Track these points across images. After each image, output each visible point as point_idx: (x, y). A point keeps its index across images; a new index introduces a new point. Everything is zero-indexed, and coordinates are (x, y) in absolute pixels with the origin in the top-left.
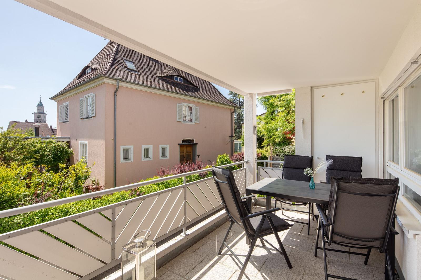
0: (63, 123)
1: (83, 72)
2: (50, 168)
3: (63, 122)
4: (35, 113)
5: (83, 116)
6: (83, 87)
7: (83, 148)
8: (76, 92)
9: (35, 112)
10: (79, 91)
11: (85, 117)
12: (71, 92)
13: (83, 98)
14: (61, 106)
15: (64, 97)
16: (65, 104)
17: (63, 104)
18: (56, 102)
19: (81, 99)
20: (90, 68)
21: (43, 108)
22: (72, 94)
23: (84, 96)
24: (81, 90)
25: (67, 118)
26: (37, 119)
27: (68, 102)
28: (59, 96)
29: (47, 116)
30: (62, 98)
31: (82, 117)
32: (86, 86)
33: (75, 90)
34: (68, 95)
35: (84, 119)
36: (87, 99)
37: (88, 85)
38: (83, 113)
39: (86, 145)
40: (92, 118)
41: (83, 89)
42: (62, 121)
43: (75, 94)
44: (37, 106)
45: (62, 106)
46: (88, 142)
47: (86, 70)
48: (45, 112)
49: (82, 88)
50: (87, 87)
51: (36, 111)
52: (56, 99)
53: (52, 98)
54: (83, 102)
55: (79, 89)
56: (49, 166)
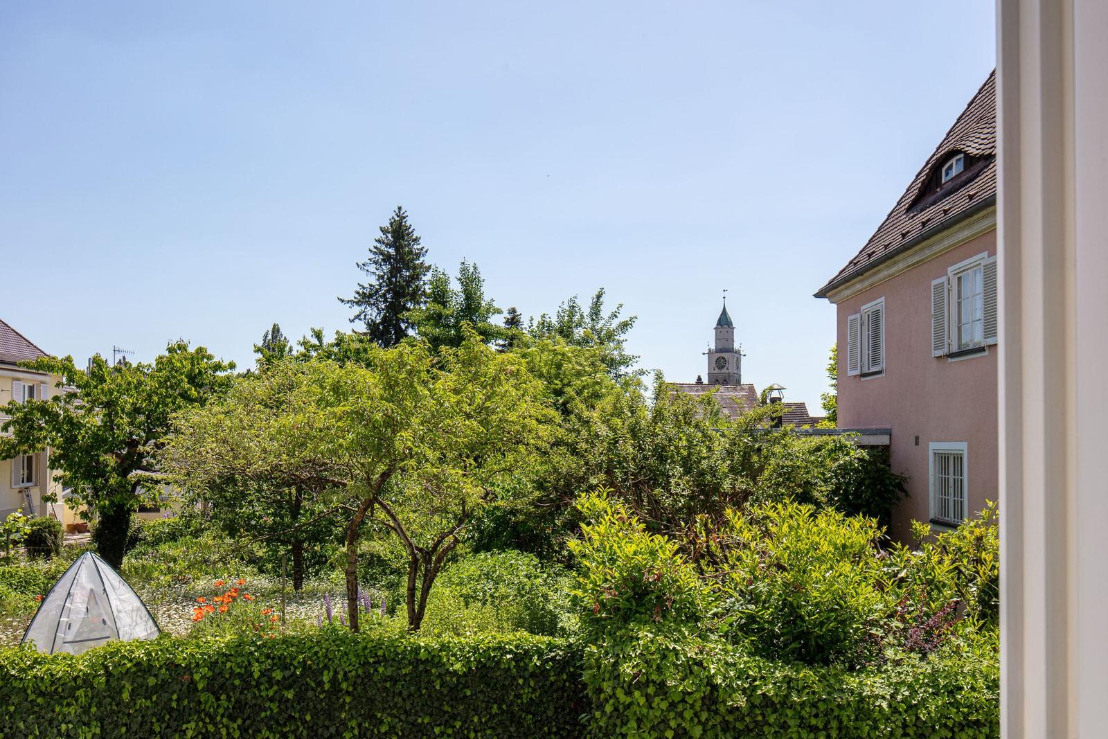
0: (863, 379)
1: (932, 178)
2: (886, 533)
3: (863, 375)
4: (710, 353)
5: (946, 346)
6: (948, 236)
7: (944, 469)
8: (916, 259)
9: (710, 350)
10: (928, 253)
11: (955, 349)
12: (895, 263)
13: (944, 279)
14: (854, 317)
15: (866, 283)
16: (867, 308)
17: (863, 308)
18: (835, 306)
19: (934, 282)
20: (962, 155)
21: (733, 332)
22: (901, 266)
23: (950, 269)
24: (936, 249)
25: (876, 360)
26: (717, 371)
27: (883, 299)
28: (849, 284)
29: (743, 360)
30: (858, 287)
31: (940, 353)
32: (962, 229)
33: (910, 252)
34: (884, 272)
35: (950, 360)
36: (959, 279)
37: (968, 226)
38: (946, 333)
39: (959, 459)
40: (986, 353)
41: (946, 243)
42: (858, 372)
43: (908, 267)
44: (716, 328)
45: (858, 316)
46: (969, 447)
47: (944, 170)
48: (736, 346)
49: (942, 240)
50: (966, 233)
51: (713, 347)
52: (835, 294)
53: (821, 294)
54: (946, 290)
55: (929, 246)
56: (884, 529)
